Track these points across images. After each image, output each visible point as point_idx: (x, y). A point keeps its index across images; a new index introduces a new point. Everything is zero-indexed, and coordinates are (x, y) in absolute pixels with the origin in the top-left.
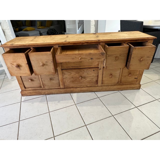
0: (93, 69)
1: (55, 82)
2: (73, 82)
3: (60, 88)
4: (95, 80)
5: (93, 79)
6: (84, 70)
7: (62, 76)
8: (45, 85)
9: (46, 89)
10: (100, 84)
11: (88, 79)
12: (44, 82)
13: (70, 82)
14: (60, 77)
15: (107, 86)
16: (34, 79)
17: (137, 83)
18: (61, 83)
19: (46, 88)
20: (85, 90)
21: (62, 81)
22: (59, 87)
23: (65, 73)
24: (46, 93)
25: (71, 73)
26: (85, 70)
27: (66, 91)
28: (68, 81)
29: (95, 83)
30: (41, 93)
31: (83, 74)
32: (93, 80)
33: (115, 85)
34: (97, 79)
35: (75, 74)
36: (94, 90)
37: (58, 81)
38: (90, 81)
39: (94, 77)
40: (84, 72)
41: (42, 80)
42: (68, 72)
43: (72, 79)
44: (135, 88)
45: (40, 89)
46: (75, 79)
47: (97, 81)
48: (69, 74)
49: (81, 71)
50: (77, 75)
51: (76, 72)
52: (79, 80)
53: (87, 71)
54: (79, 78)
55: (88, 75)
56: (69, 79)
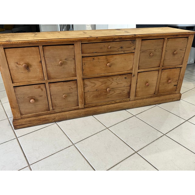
0: (124, 76)
1: (72, 99)
2: (97, 96)
3: (78, 109)
4: (126, 92)
5: (124, 90)
6: (112, 78)
7: (83, 90)
8: (56, 106)
9: (57, 112)
10: (132, 97)
11: (118, 92)
12: (54, 102)
13: (93, 97)
14: (80, 90)
15: (142, 100)
16: (39, 98)
17: (177, 92)
18: (80, 100)
19: (57, 110)
20: (113, 109)
21: (81, 98)
22: (77, 107)
23: (87, 83)
24: (57, 118)
25: (96, 84)
26: (115, 78)
27: (87, 111)
28: (90, 96)
29: (126, 96)
30: (46, 120)
31: (111, 84)
32: (124, 92)
33: (151, 97)
34: (129, 91)
35: (100, 85)
36: (125, 107)
37: (75, 98)
38: (120, 93)
39: (125, 87)
40: (113, 80)
41: (52, 97)
42: (92, 82)
44: (174, 98)
45: (47, 113)
46: (100, 93)
47: (129, 93)
48: (93, 85)
49: (109, 79)
50: (103, 86)
51: (102, 82)
52: (106, 93)
53: (117, 79)
54: (105, 90)
55: (118, 85)
56: (92, 92)
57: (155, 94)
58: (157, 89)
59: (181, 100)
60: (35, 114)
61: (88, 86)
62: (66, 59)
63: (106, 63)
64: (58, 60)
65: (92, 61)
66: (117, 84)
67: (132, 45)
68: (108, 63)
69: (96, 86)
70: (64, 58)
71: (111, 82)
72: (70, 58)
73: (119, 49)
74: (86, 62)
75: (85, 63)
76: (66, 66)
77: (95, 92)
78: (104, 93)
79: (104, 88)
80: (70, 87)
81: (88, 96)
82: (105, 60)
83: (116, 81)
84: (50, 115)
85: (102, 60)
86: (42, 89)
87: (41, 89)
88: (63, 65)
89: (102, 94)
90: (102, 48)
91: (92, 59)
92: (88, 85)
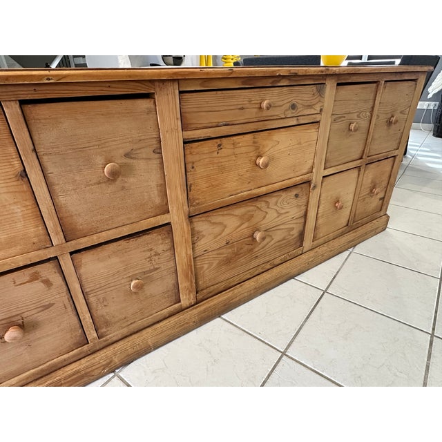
0: (295, 192)
2: (228, 261)
3: (181, 310)
4: (295, 233)
5: (293, 229)
6: (267, 202)
7: (190, 252)
8: (107, 324)
9: (115, 339)
10: (307, 243)
11: (278, 236)
12: (101, 311)
13: (220, 265)
14: (184, 254)
15: (325, 245)
16: (42, 316)
17: (382, 213)
18: (183, 284)
19: (113, 334)
21: (187, 276)
22: (177, 306)
23: (201, 229)
24: (116, 360)
25: (225, 226)
26: (272, 200)
27: (204, 311)
28: (211, 264)
29: (295, 244)
30: (86, 375)
31: (265, 217)
32: (292, 233)
33: (342, 235)
34: (301, 228)
35: (237, 228)
36: (294, 271)
37: (170, 281)
38: (284, 239)
39: (294, 222)
40: (268, 207)
41: (92, 299)
42: (214, 223)
43: (227, 252)
44: (378, 228)
45: (78, 354)
46: (236, 249)
47: (302, 235)
48: (217, 229)
49: (259, 206)
50: (245, 229)
51: (241, 217)
52: (250, 247)
53: (277, 202)
54: (250, 239)
55: (280, 218)
56: (216, 252)
57: (347, 225)
58: (353, 214)
59: (387, 229)
60: (32, 371)
61: (204, 236)
62: (127, 155)
63: (254, 158)
64: (99, 160)
65: (215, 154)
66: (278, 217)
67: (317, 100)
68: (258, 157)
69: (227, 231)
70: (122, 152)
71: (265, 214)
72: (143, 150)
73: (287, 110)
74: (196, 158)
75: (193, 163)
76: (132, 180)
77: (224, 251)
78: (247, 246)
79: (247, 232)
80: (151, 250)
81: (206, 266)
82: (252, 149)
83: (275, 207)
84: (93, 356)
85: (244, 150)
86: (47, 283)
87: (43, 282)
88: (120, 179)
89: (241, 251)
90: (242, 109)
91: (216, 149)
92: (204, 233)
